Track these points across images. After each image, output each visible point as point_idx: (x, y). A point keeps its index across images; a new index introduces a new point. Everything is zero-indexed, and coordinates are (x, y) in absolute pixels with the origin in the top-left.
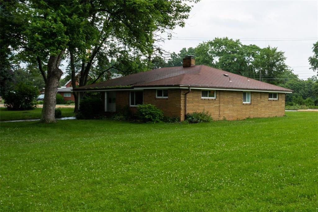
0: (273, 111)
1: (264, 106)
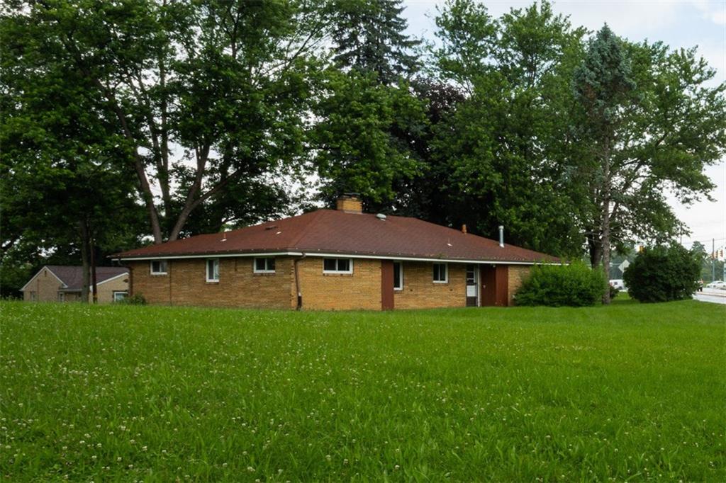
0: (262, 300)
1: (243, 289)
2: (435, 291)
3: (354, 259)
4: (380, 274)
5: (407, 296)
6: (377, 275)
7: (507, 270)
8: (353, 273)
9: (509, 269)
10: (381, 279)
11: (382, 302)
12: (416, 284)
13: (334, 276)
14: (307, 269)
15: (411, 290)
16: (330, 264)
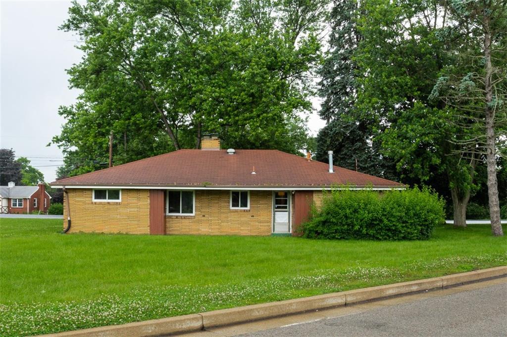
2: (232, 217)
3: (123, 190)
4: (149, 202)
5: (199, 222)
6: (145, 203)
7: (313, 196)
8: (122, 202)
9: (314, 195)
10: (149, 207)
11: (150, 226)
12: (210, 211)
13: (104, 204)
14: (78, 199)
15: (204, 216)
16: (100, 194)
